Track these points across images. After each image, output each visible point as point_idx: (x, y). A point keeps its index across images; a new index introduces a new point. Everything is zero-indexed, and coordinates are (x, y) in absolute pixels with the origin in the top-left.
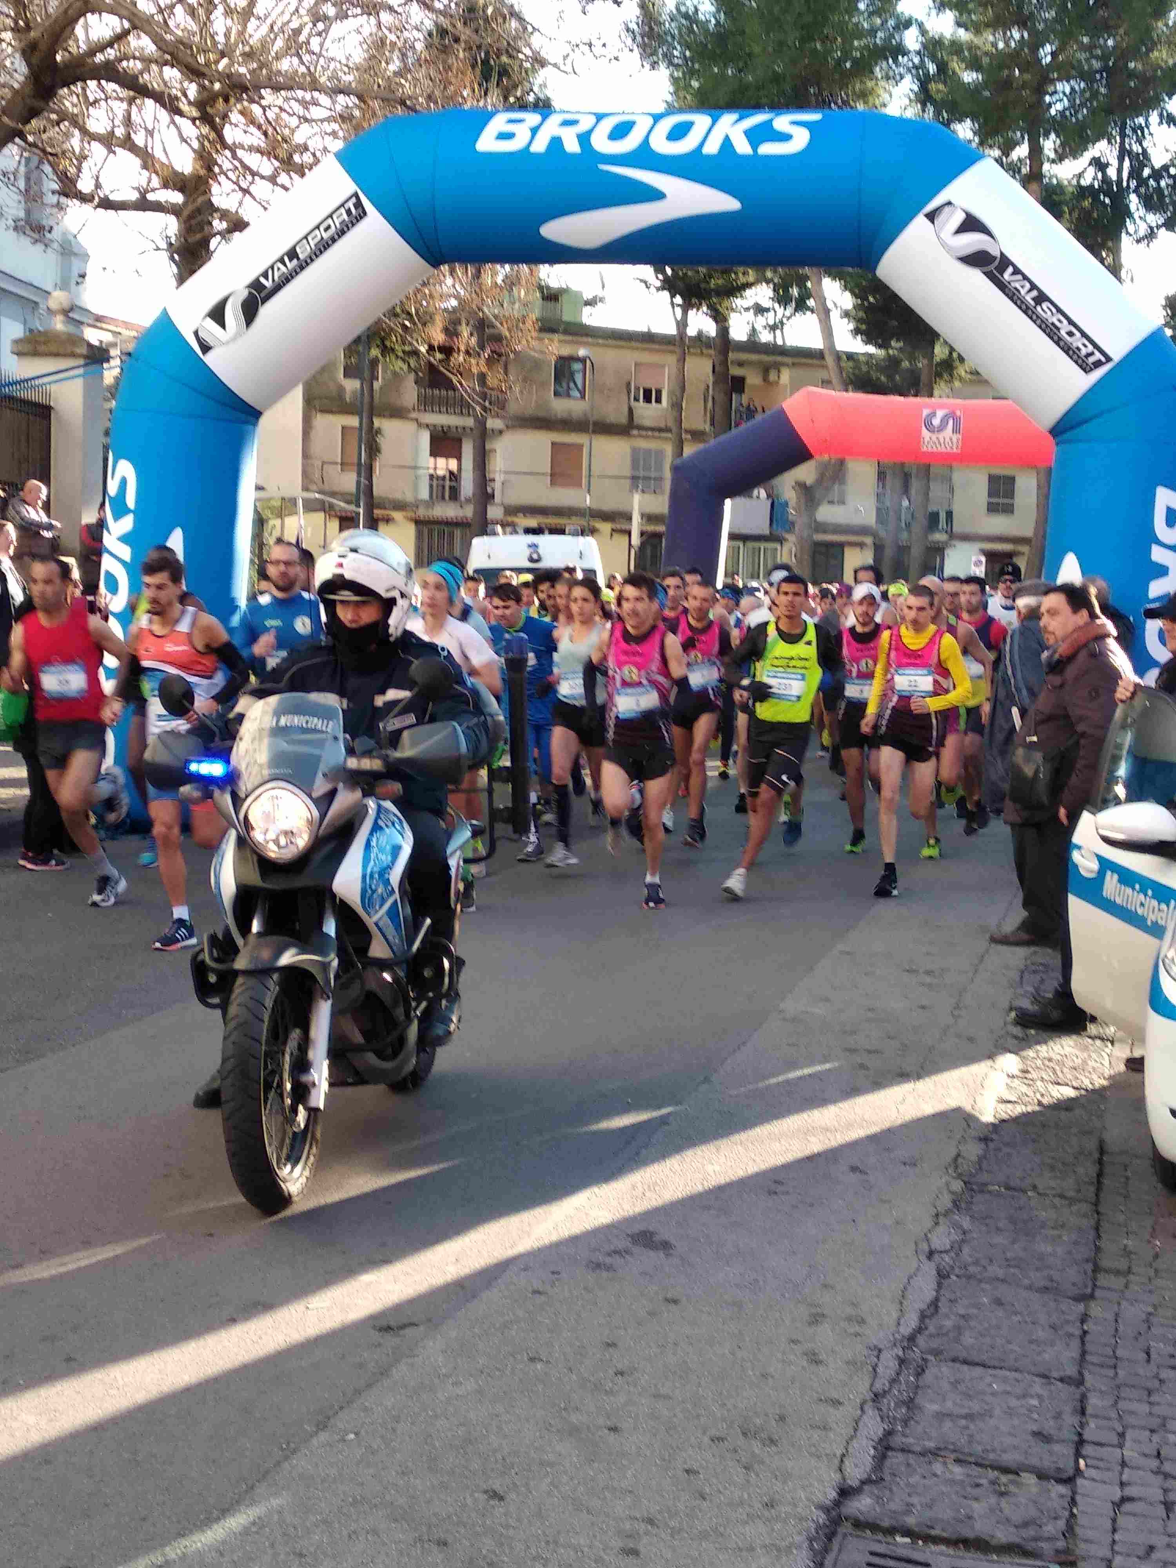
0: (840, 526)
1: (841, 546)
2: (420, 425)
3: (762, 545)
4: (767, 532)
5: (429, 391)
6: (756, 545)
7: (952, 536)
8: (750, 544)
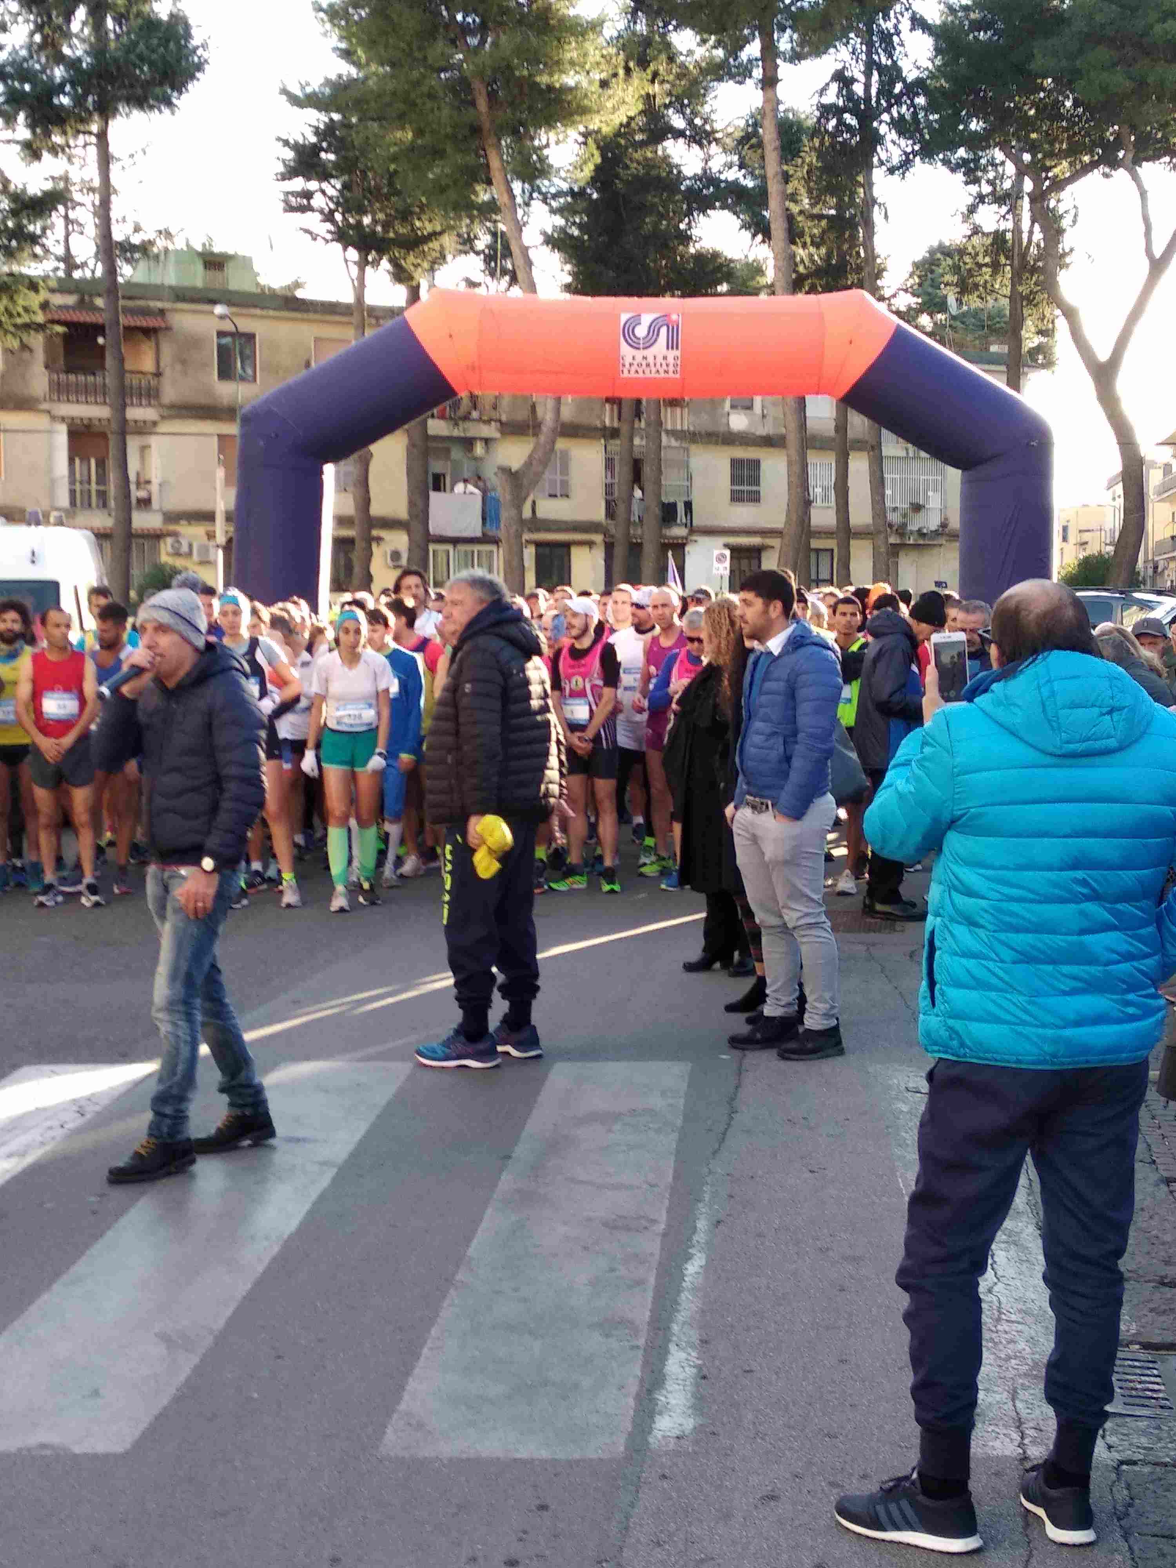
0: (566, 522)
1: (567, 546)
2: (53, 418)
3: (476, 548)
4: (478, 534)
5: (63, 377)
6: (468, 547)
7: (693, 531)
8: (462, 548)
